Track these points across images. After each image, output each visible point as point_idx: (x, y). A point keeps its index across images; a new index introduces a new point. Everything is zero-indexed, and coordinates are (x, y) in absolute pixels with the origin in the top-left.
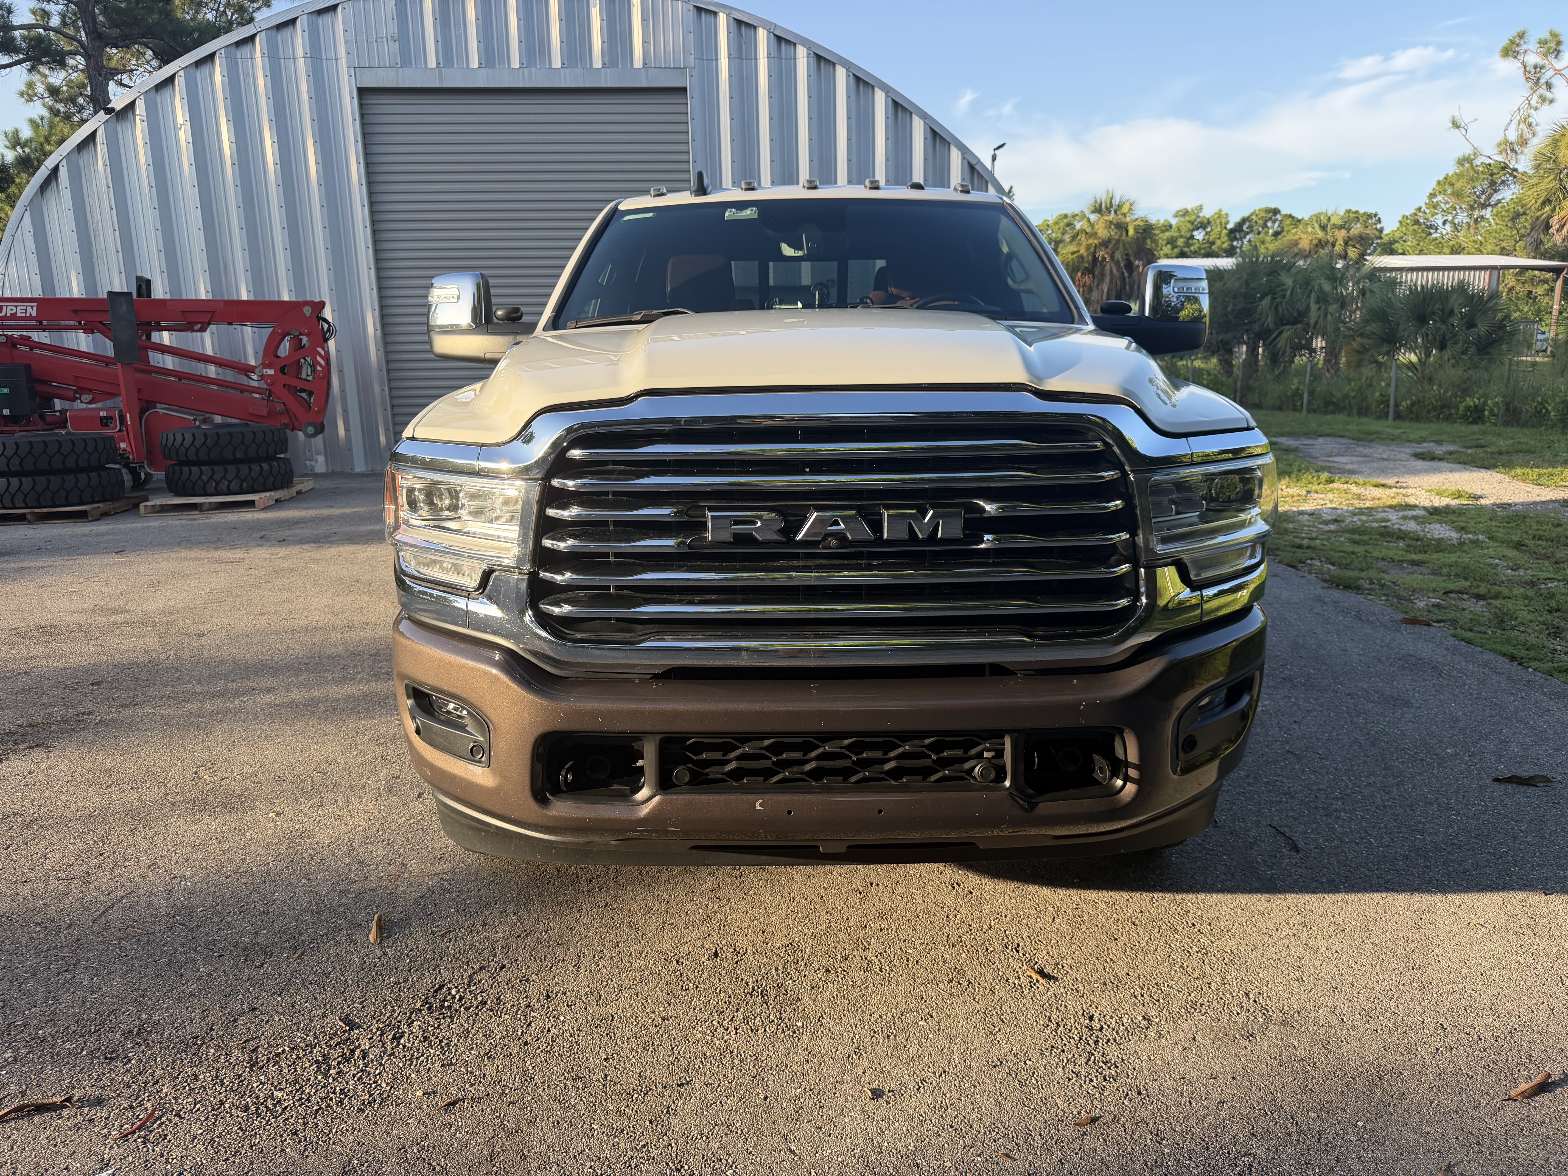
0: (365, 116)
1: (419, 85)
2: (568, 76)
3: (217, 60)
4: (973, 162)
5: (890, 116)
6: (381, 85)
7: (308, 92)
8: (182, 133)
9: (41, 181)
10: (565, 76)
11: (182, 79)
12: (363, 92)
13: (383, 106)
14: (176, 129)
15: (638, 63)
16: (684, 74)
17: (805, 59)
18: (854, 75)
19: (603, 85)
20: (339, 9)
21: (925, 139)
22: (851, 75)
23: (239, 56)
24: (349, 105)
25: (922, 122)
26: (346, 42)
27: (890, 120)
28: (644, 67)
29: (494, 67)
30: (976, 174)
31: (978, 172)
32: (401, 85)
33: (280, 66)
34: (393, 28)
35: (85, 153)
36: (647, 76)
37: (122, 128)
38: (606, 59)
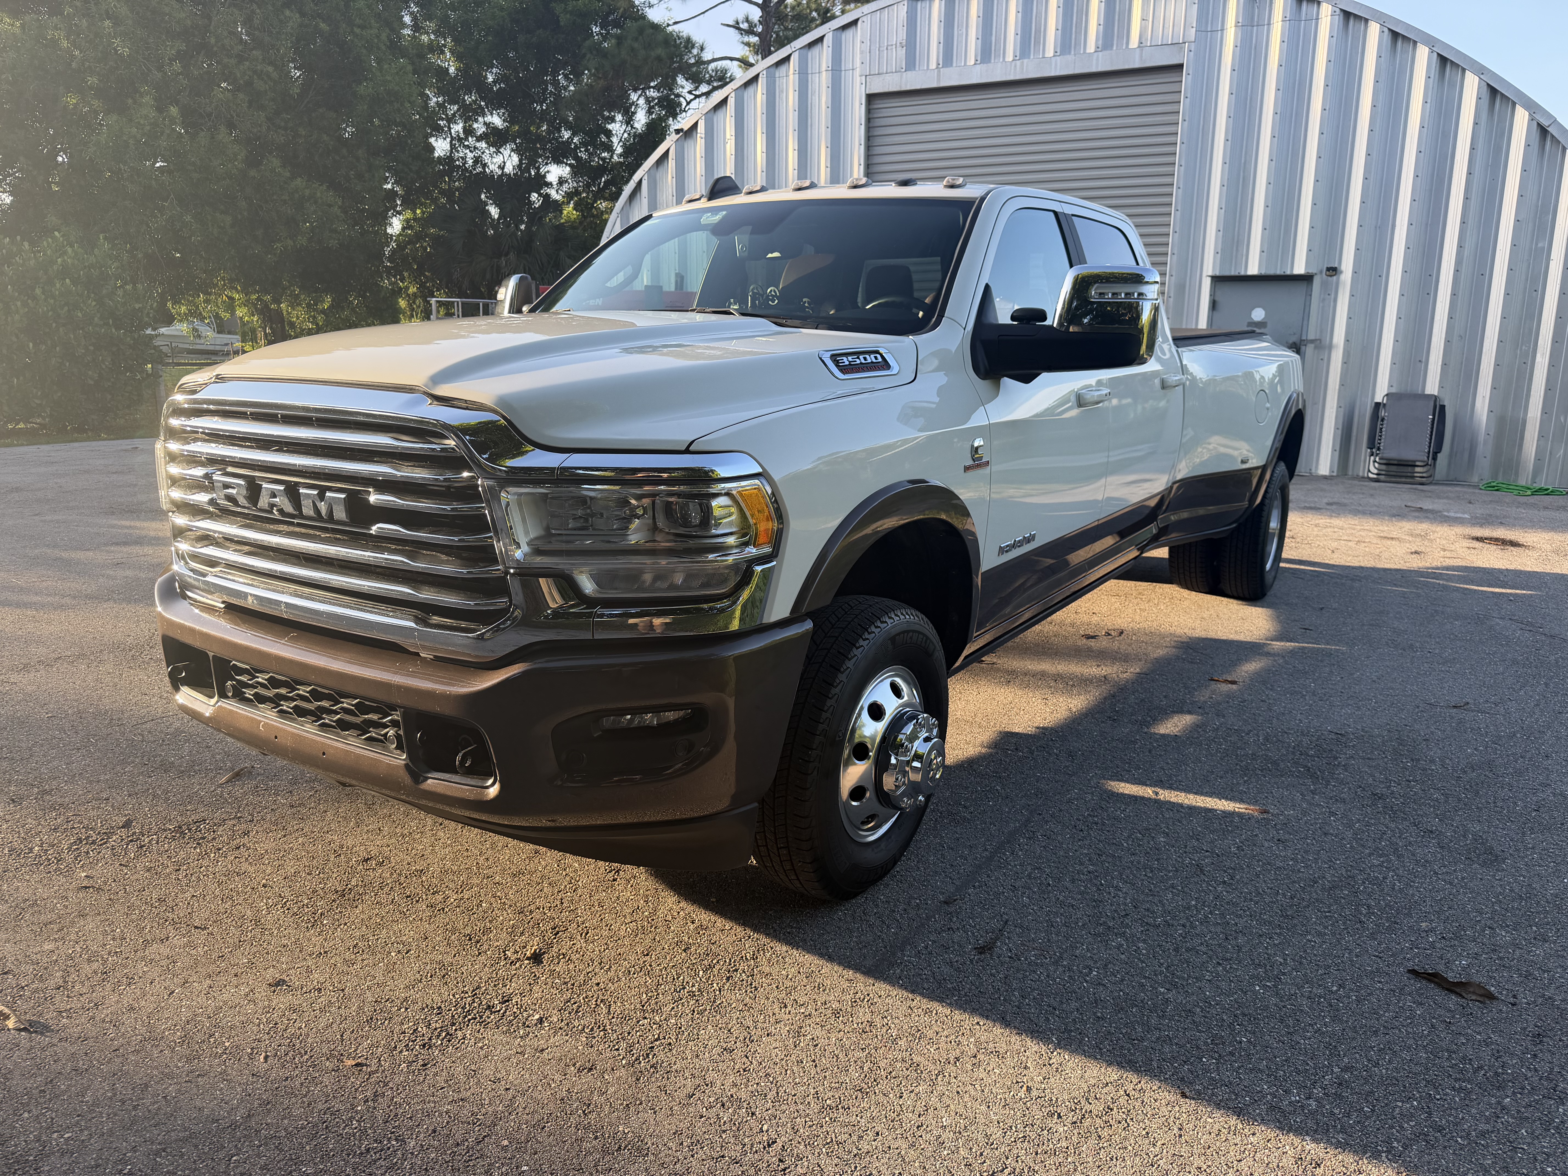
0: (872, 120)
1: (918, 87)
2: (1059, 64)
3: (760, 80)
4: (1545, 123)
5: (1432, 76)
6: (886, 90)
7: (826, 103)
8: (728, 146)
9: (629, 193)
10: (1056, 65)
11: (733, 99)
12: (871, 98)
13: (887, 109)
14: (725, 143)
15: (1134, 43)
16: (1182, 50)
17: (1329, 17)
18: (1389, 29)
19: (1094, 69)
20: (860, 22)
21: (1479, 98)
22: (1386, 30)
23: (777, 75)
24: (857, 112)
25: (1477, 79)
26: (862, 52)
27: (1431, 80)
28: (1139, 47)
29: (989, 62)
30: (1549, 138)
31: (1553, 136)
32: (904, 88)
33: (807, 81)
34: (902, 35)
35: (661, 169)
36: (1141, 56)
37: (688, 144)
38: (1100, 42)
